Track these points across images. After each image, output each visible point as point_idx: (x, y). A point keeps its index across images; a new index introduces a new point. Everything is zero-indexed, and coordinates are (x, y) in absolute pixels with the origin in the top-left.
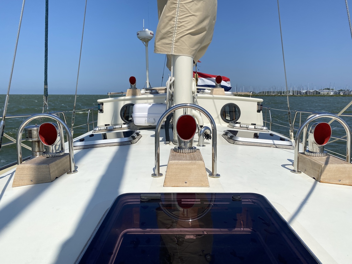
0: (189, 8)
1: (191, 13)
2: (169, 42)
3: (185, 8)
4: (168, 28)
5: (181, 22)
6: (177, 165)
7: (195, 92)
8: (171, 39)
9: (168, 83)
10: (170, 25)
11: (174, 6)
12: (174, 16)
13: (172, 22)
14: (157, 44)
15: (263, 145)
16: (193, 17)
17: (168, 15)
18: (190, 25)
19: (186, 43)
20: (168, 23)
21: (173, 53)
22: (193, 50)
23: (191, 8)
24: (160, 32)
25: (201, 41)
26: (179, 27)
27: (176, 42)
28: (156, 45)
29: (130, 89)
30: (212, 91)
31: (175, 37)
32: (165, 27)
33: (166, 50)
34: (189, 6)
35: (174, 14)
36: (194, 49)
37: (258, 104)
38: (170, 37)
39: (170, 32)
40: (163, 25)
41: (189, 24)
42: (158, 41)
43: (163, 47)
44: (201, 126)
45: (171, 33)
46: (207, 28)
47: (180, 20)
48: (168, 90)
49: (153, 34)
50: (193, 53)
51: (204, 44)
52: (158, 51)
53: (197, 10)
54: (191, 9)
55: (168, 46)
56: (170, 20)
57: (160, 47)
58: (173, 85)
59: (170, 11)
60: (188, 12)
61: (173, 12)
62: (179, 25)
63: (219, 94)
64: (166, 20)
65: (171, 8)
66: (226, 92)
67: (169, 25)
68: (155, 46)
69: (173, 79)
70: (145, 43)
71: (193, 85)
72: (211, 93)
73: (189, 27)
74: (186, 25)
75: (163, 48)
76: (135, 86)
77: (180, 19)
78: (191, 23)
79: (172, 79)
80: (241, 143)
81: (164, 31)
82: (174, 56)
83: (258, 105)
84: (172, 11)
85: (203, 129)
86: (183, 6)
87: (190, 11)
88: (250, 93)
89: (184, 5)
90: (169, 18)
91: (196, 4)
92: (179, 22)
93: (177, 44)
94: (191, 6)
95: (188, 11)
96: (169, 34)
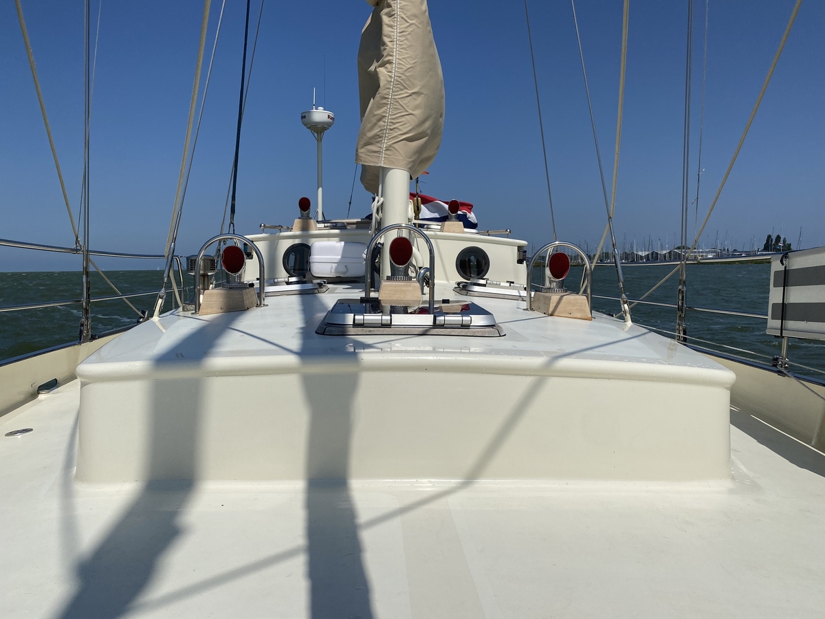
0: (405, 104)
1: (407, 111)
2: (377, 149)
3: (401, 105)
4: (376, 131)
5: (394, 124)
6: (391, 286)
7: (412, 219)
8: (380, 145)
9: (375, 205)
10: (380, 127)
11: (384, 101)
12: (385, 115)
13: (381, 123)
14: (359, 151)
15: (507, 297)
16: (411, 116)
17: (376, 113)
18: (406, 127)
19: (401, 152)
20: (376, 124)
21: (382, 165)
22: (410, 162)
23: (409, 104)
24: (365, 135)
25: (420, 151)
26: (391, 130)
27: (387, 150)
28: (360, 155)
29: (299, 218)
30: (442, 227)
31: (385, 143)
32: (372, 129)
33: (373, 160)
34: (405, 102)
35: (384, 112)
36: (410, 160)
37: (520, 248)
38: (378, 142)
39: (378, 135)
40: (369, 126)
41: (404, 126)
42: (362, 148)
43: (369, 155)
44: (420, 268)
45: (381, 137)
46: (429, 132)
47: (392, 121)
48: (375, 215)
49: (332, 118)
50: (410, 166)
51: (425, 155)
52: (361, 161)
53: (416, 107)
54: (408, 106)
55: (375, 154)
56: (379, 120)
57: (363, 156)
58: (381, 208)
59: (379, 107)
60: (403, 110)
61: (383, 110)
62: (392, 127)
63: (454, 232)
64: (374, 120)
65: (380, 104)
66: (467, 230)
67: (377, 127)
68: (357, 155)
69: (382, 199)
70: (316, 134)
71: (410, 209)
72: (441, 230)
73: (405, 130)
74: (400, 127)
75: (368, 157)
76: (308, 214)
77: (393, 119)
78: (407, 125)
79: (379, 200)
80: (476, 294)
81: (370, 134)
82: (384, 168)
83: (518, 250)
84: (382, 108)
85: (422, 271)
86: (397, 102)
87: (406, 108)
88: (507, 231)
89: (399, 100)
90: (378, 117)
91: (415, 99)
92: (392, 122)
93: (387, 152)
94: (409, 102)
95: (404, 108)
96: (377, 138)
